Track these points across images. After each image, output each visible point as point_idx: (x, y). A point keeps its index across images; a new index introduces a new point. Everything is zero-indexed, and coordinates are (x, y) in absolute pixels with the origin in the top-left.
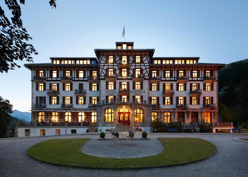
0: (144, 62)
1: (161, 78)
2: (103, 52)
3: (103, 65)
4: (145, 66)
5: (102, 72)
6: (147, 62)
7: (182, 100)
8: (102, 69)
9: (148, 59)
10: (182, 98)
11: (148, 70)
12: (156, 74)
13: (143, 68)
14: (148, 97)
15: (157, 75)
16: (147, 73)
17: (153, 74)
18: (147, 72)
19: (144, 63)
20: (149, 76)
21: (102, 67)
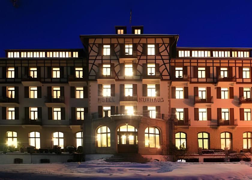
0: (162, 54)
1: (191, 78)
2: (94, 39)
3: (94, 58)
4: (163, 60)
5: (92, 69)
6: (165, 53)
7: (227, 114)
8: (92, 65)
9: (168, 49)
10: (227, 110)
11: (168, 66)
12: (181, 73)
13: (160, 62)
14: (169, 108)
15: (184, 74)
16: (166, 70)
17: (177, 73)
18: (166, 68)
19: (161, 56)
20: (169, 75)
21: (92, 62)
